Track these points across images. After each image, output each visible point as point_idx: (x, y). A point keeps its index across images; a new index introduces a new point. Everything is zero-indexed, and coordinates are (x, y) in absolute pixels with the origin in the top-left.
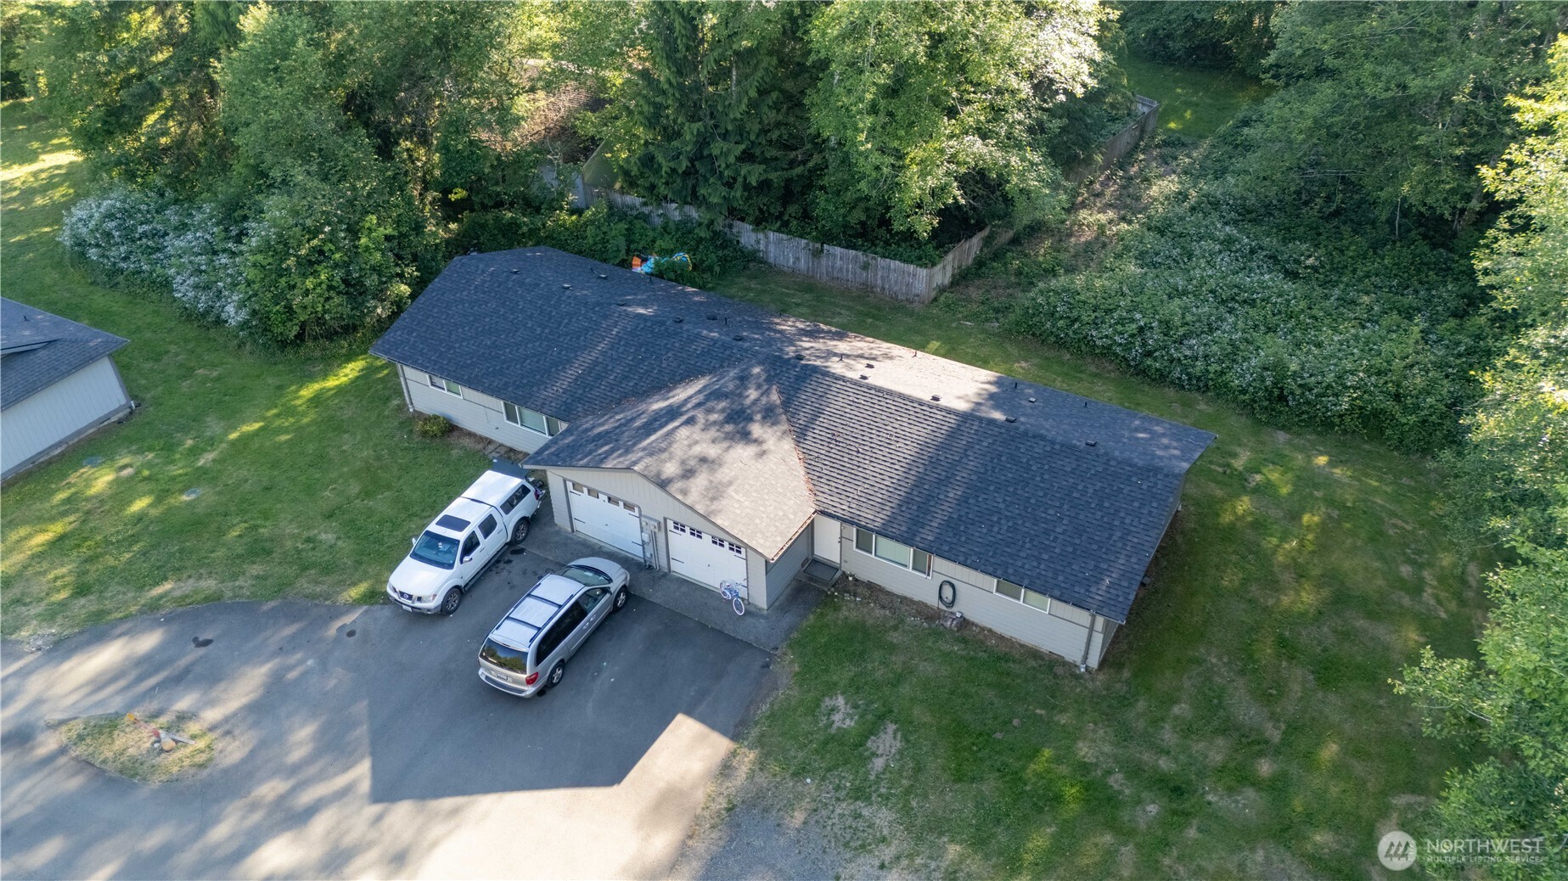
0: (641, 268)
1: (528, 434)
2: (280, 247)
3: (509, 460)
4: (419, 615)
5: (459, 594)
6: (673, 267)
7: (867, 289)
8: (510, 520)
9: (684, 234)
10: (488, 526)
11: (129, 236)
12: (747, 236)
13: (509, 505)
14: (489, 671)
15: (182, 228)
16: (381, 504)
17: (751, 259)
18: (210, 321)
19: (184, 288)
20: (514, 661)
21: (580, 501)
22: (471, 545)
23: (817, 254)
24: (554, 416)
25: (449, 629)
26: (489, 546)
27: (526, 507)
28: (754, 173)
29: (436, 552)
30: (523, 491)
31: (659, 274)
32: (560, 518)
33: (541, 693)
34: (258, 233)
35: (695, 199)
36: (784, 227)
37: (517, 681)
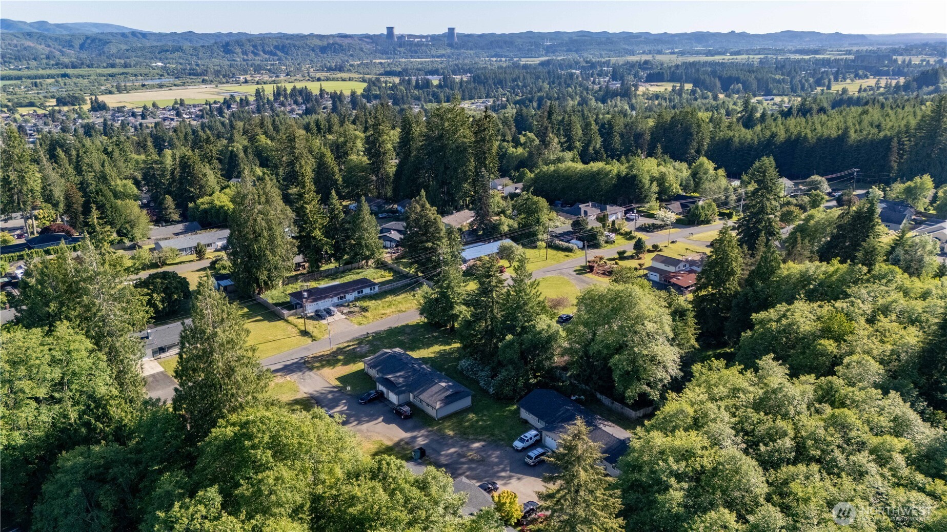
0: (573, 398)
1: (540, 425)
2: (503, 381)
3: (536, 429)
4: (517, 450)
5: (523, 449)
6: (579, 399)
7: (622, 414)
8: (534, 439)
9: (584, 392)
10: (531, 438)
11: (472, 370)
12: (599, 396)
13: (535, 436)
14: (527, 460)
15: (482, 370)
16: (513, 432)
17: (599, 401)
18: (486, 392)
19: (482, 383)
20: (530, 458)
21: (547, 438)
22: (528, 441)
23: (613, 403)
24: (546, 422)
25: (521, 454)
26: (531, 442)
27: (538, 438)
28: (600, 383)
29: (522, 440)
30: (537, 435)
31: (576, 400)
32: (543, 441)
33: (535, 465)
34: (500, 377)
35: (588, 385)
36: (606, 396)
37: (531, 462)
